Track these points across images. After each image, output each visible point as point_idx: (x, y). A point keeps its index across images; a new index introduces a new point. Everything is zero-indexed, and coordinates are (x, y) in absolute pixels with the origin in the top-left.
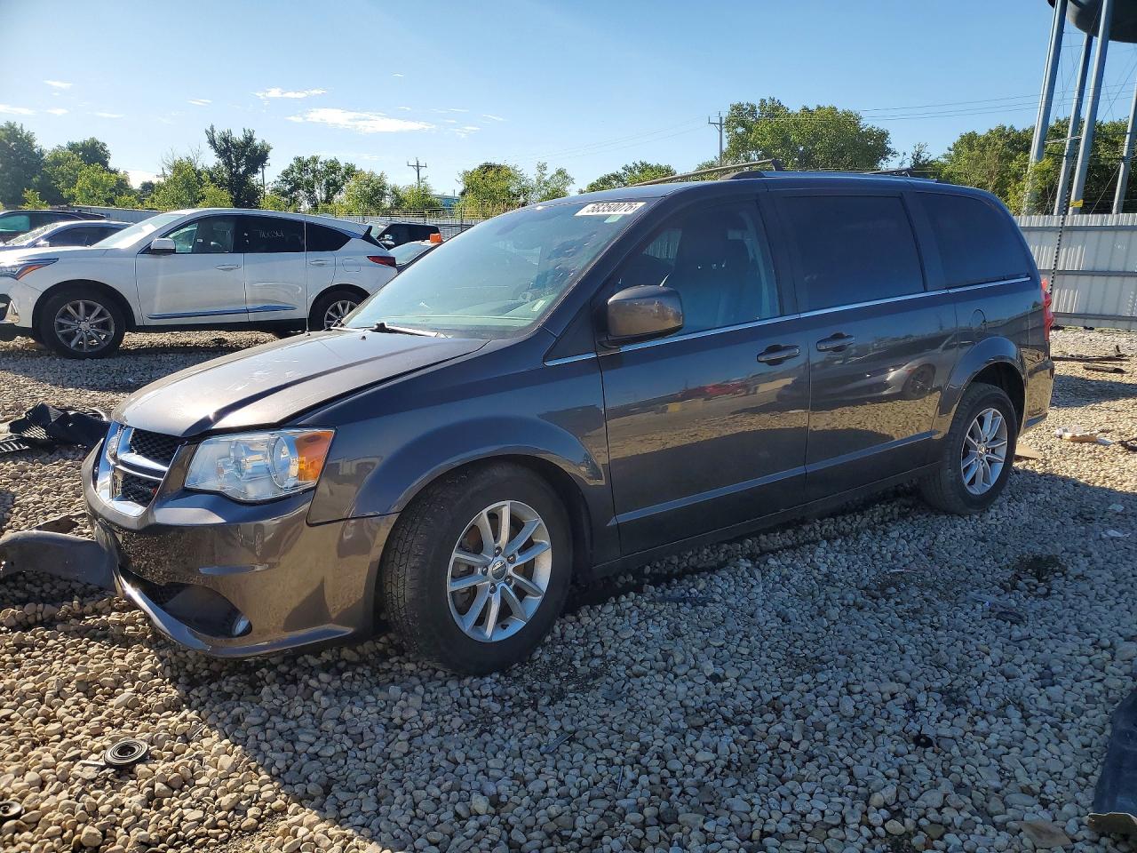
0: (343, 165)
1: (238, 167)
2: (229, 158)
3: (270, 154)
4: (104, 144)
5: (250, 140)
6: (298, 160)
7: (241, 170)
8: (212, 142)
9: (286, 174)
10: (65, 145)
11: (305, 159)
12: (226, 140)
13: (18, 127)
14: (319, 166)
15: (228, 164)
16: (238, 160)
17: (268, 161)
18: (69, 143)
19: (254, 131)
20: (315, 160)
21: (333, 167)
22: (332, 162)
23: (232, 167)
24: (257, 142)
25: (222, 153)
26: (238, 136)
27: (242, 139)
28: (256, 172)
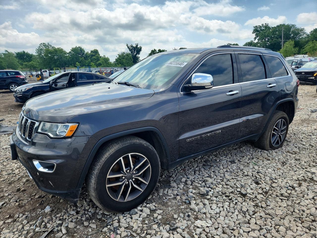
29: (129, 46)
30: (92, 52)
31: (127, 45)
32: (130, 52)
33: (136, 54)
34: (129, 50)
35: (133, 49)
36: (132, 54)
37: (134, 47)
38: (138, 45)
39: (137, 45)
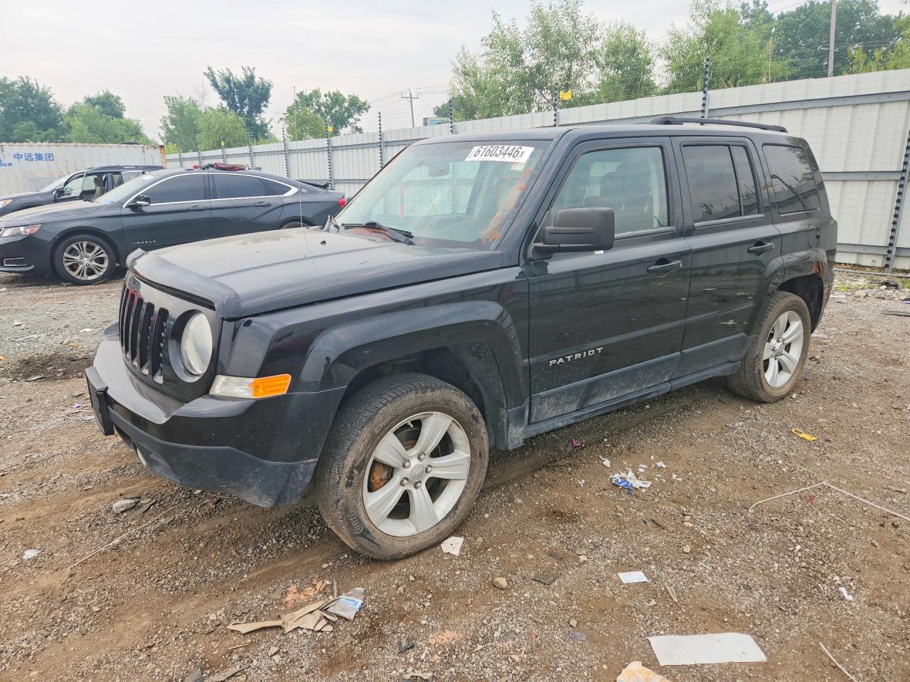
0: (347, 97)
1: (242, 107)
2: (233, 99)
3: (271, 93)
4: (119, 98)
5: (251, 79)
6: (301, 95)
8: (215, 85)
9: (290, 111)
10: (82, 101)
11: (307, 93)
12: (228, 80)
13: (32, 81)
14: (323, 99)
15: (232, 105)
16: (241, 99)
17: (270, 100)
18: (85, 98)
19: (254, 69)
20: (316, 94)
21: (336, 99)
22: (334, 94)
23: (237, 108)
24: (257, 80)
25: (226, 95)
26: (240, 76)
27: (244, 78)
28: (259, 111)
29: (218, 79)
30: (89, 100)
31: (211, 75)
32: (225, 104)
33: (250, 112)
34: (216, 95)
35: (233, 92)
37: (238, 85)
38: (252, 77)
39: (249, 73)
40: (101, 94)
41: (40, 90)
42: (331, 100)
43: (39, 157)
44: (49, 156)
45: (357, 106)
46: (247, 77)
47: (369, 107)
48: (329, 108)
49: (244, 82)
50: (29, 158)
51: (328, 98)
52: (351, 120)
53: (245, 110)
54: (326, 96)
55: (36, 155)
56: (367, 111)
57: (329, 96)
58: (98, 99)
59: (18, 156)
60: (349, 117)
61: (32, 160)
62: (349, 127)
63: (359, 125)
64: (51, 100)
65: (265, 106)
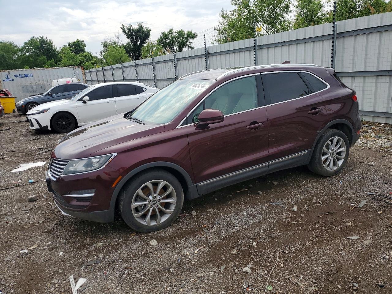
0: (186, 32)
1: (137, 42)
2: (133, 38)
3: (151, 33)
4: (83, 41)
5: (141, 28)
6: (163, 33)
7: (139, 43)
8: (124, 31)
9: (159, 41)
11: (167, 33)
12: (130, 29)
13: (45, 38)
14: (174, 34)
15: (131, 41)
16: (137, 38)
17: (150, 37)
18: (68, 43)
19: (142, 23)
20: (171, 31)
21: (181, 34)
22: (180, 31)
24: (144, 28)
25: (129, 36)
26: (135, 27)
27: (137, 28)
28: (145, 42)
29: (126, 29)
30: (70, 45)
31: (123, 28)
32: (129, 40)
34: (125, 36)
35: (133, 34)
36: (134, 43)
37: (135, 31)
39: (140, 25)
40: (75, 40)
41: (49, 40)
42: (178, 34)
43: (26, 76)
44: (31, 75)
45: (191, 36)
46: (139, 27)
47: (197, 35)
48: (177, 38)
49: (138, 29)
50: (21, 76)
51: (176, 33)
52: (188, 43)
53: (138, 43)
54: (175, 32)
55: (24, 75)
56: (196, 38)
57: (177, 32)
58: (74, 43)
59: (16, 76)
60: (187, 42)
61: (23, 77)
62: (187, 47)
63: (192, 45)
64: (53, 45)
65: (148, 40)
